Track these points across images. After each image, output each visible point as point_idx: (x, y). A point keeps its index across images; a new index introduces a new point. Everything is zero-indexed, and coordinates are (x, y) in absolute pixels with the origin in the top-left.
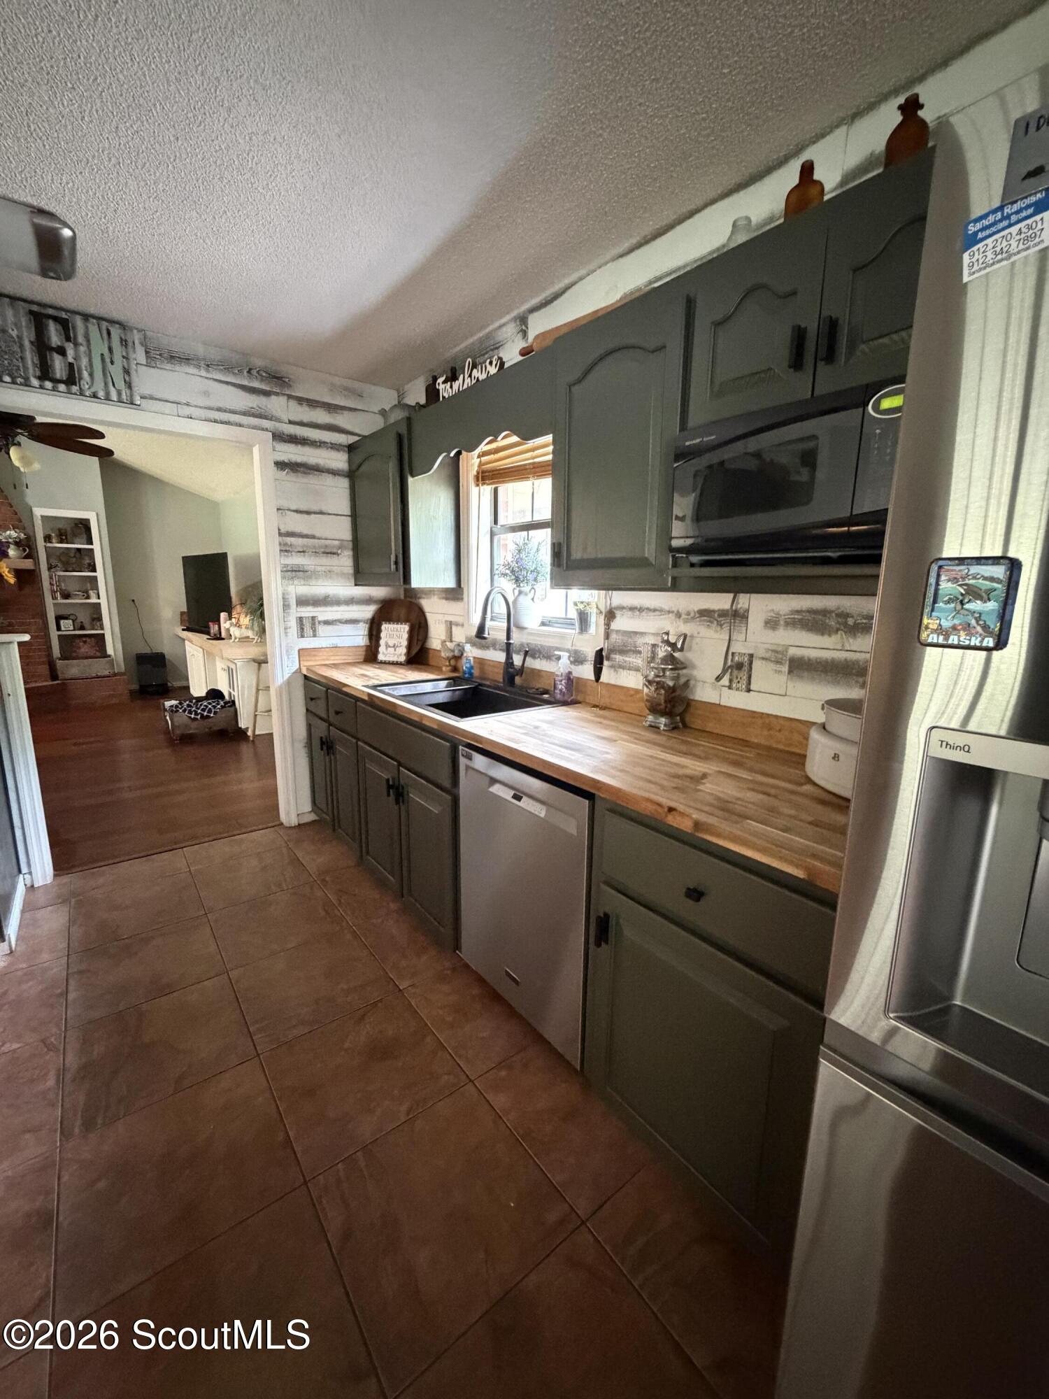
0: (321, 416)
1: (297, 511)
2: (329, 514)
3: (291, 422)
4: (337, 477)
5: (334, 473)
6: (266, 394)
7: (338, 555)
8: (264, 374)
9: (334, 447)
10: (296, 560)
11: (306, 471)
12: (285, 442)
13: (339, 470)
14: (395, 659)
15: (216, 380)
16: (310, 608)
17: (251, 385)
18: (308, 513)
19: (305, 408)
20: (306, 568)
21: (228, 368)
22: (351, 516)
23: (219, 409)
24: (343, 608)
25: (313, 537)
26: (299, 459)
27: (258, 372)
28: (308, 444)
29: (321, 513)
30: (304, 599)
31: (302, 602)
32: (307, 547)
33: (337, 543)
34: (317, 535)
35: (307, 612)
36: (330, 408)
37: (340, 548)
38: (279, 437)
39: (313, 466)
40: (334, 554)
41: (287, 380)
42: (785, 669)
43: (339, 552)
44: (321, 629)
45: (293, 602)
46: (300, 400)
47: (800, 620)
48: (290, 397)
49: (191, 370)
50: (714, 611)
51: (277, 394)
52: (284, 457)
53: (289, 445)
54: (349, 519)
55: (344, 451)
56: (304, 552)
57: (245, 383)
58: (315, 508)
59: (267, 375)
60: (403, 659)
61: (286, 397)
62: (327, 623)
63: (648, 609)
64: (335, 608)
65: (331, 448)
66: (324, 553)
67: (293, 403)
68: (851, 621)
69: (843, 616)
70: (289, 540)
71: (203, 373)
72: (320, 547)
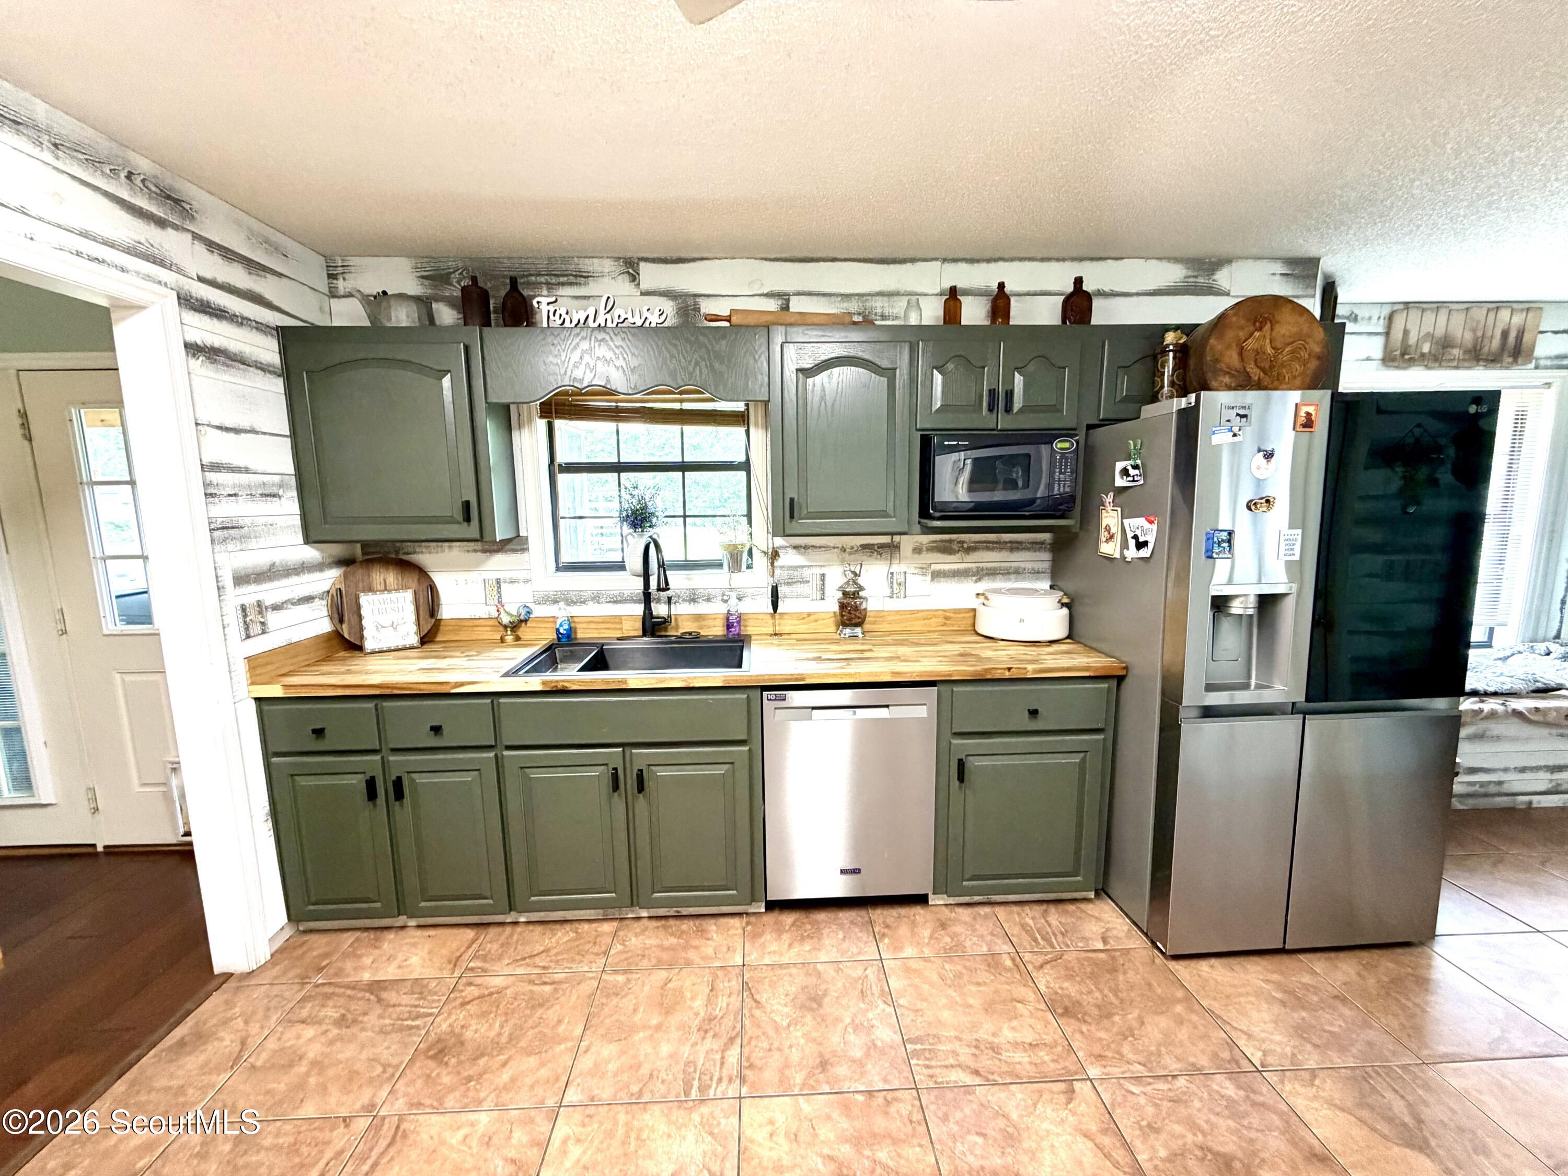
0: (238, 276)
1: (220, 428)
2: (265, 433)
3: (201, 279)
4: (268, 375)
5: (263, 368)
6: (162, 223)
7: (280, 497)
8: (153, 189)
9: (261, 327)
10: (224, 510)
11: (230, 363)
12: (195, 310)
13: (269, 365)
14: (400, 643)
15: (74, 177)
16: (253, 588)
17: (133, 201)
18: (237, 431)
19: (216, 258)
20: (241, 523)
21: (94, 162)
22: (291, 436)
23: (84, 234)
24: (294, 580)
25: (247, 471)
26: (217, 342)
27: (143, 181)
28: (225, 318)
29: (253, 431)
30: (243, 573)
31: (241, 579)
32: (240, 486)
33: (277, 479)
34: (252, 466)
35: (251, 594)
36: (250, 264)
37: (281, 486)
38: (187, 302)
39: (235, 354)
40: (274, 496)
41: (188, 207)
42: (929, 577)
43: (281, 492)
44: (272, 618)
45: (228, 581)
46: (211, 245)
47: (936, 547)
48: (196, 237)
49: (22, 143)
50: (873, 545)
51: (176, 227)
52: (196, 337)
53: (201, 316)
54: (289, 440)
55: (272, 335)
56: (235, 495)
57: (125, 195)
58: (245, 424)
59: (158, 191)
60: (414, 640)
61: (189, 236)
62: (276, 607)
63: (813, 546)
64: (285, 582)
65: (257, 329)
66: (262, 495)
67: (200, 248)
68: (965, 546)
69: (962, 542)
70: (212, 477)
71: (47, 156)
72: (258, 486)
